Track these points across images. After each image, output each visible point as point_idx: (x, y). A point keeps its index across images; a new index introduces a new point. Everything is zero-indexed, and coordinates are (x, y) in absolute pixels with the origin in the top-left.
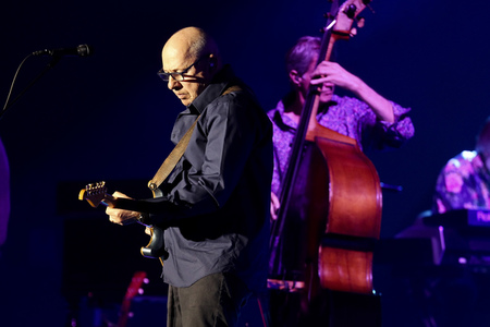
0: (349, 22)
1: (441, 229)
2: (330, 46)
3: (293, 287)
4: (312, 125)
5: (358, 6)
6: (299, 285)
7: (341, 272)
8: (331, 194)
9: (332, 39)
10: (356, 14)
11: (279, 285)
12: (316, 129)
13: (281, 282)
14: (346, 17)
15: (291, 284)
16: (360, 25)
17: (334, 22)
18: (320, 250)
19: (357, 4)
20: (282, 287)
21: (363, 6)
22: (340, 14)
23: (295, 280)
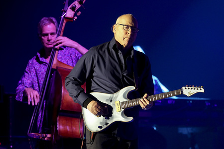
0: (73, 13)
2: (64, 24)
4: (55, 61)
5: (77, 6)
6: (49, 136)
7: (68, 128)
8: (63, 91)
9: (65, 21)
10: (76, 9)
12: (57, 63)
13: (40, 135)
16: (78, 14)
17: (65, 13)
21: (80, 6)
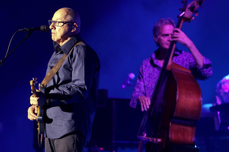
0: (191, 13)
1: (219, 113)
2: (181, 24)
3: (156, 141)
4: (170, 63)
5: (196, 6)
6: (159, 140)
7: (180, 136)
8: (177, 98)
9: (182, 21)
10: (195, 9)
11: (149, 140)
12: (172, 65)
13: (150, 138)
14: (189, 11)
15: (155, 139)
16: (197, 15)
17: (184, 13)
18: (170, 124)
19: (195, 5)
20: (151, 141)
21: (198, 6)
22: (187, 9)
23: (157, 138)
